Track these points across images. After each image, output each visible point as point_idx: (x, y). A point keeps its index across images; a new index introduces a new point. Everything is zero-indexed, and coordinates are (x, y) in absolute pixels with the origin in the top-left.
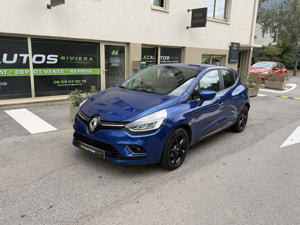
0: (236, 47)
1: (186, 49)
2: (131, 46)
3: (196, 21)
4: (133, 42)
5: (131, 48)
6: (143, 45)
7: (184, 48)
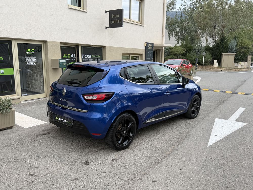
0: (151, 47)
1: (107, 47)
2: (48, 44)
3: (114, 22)
4: (50, 40)
5: (49, 46)
6: (61, 43)
7: (104, 47)
